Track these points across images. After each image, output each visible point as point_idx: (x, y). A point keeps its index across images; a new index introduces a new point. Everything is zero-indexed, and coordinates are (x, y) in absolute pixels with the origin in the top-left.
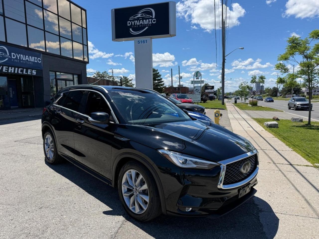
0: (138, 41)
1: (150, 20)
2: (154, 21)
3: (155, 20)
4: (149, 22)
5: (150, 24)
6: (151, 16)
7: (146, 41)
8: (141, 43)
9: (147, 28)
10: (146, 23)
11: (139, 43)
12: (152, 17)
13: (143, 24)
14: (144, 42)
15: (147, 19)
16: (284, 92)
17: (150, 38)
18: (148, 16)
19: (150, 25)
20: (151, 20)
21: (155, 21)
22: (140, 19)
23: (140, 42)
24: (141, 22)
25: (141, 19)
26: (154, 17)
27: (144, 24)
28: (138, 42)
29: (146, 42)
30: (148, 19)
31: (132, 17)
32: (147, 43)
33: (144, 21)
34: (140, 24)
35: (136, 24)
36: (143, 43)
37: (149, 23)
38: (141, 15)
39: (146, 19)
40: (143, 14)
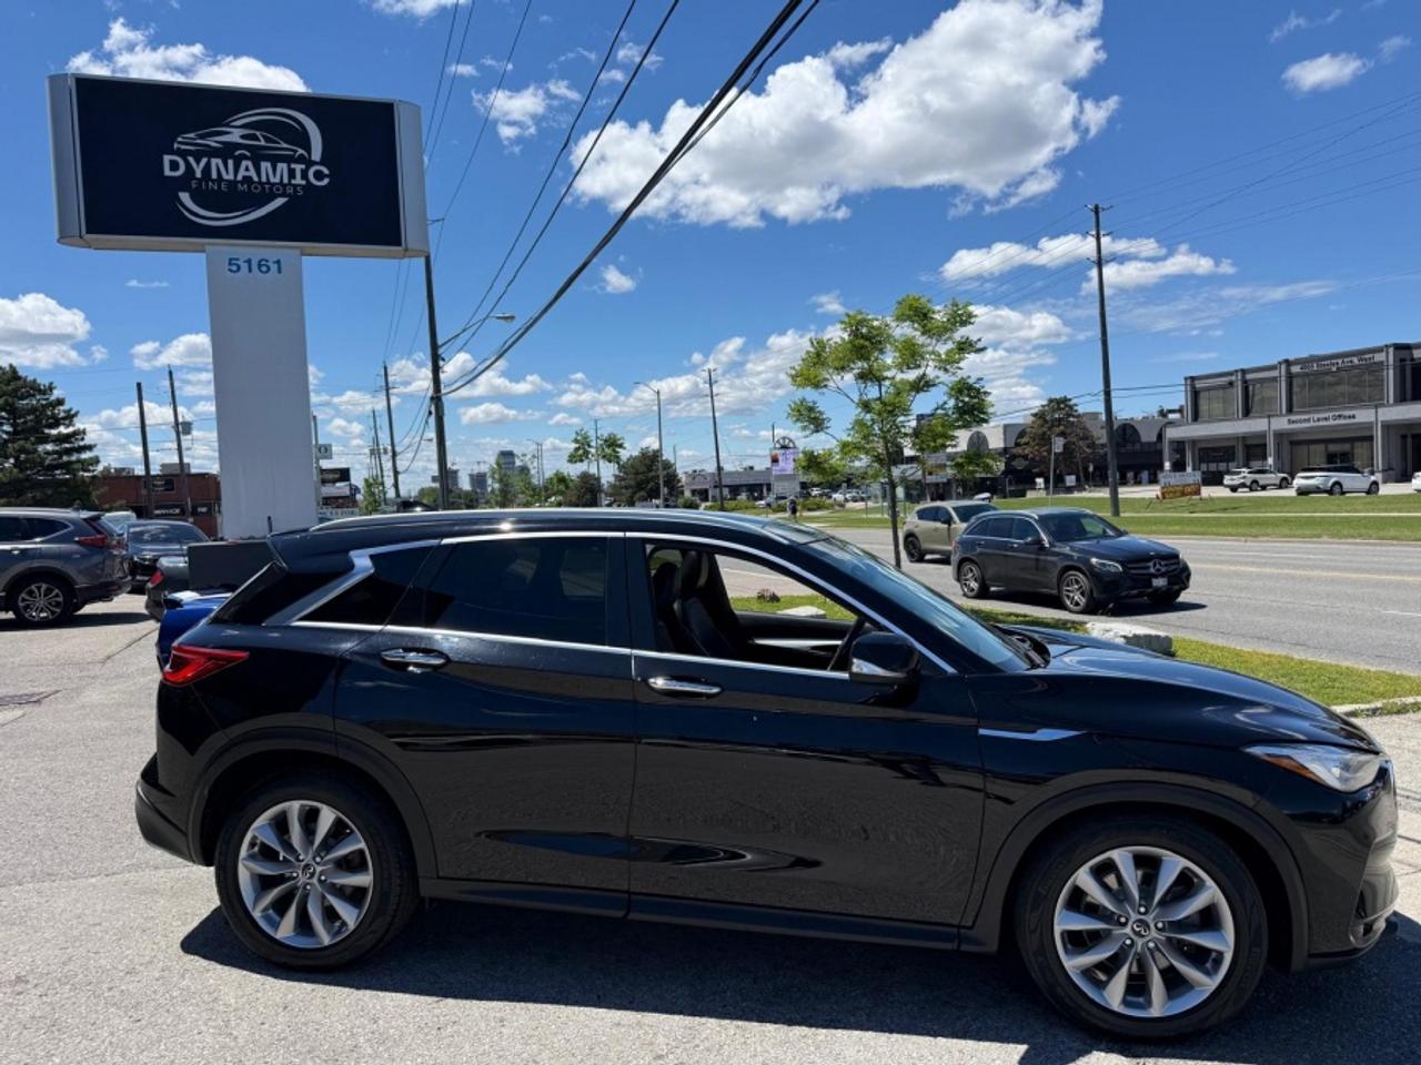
0: (230, 260)
1: (299, 167)
2: (319, 176)
3: (326, 171)
4: (292, 174)
5: (295, 186)
6: (301, 151)
7: (278, 262)
8: (250, 270)
9: (280, 201)
10: (272, 180)
11: (234, 268)
12: (306, 154)
13: (256, 179)
14: (264, 269)
15: (283, 162)
17: (298, 252)
18: (285, 146)
19: (295, 191)
20: (303, 166)
21: (326, 176)
22: (237, 153)
23: (244, 267)
24: (247, 169)
25: (244, 157)
26: (316, 154)
27: (264, 179)
28: (230, 264)
29: (274, 267)
30: (289, 160)
31: (192, 135)
32: (279, 271)
33: (265, 166)
34: (240, 178)
35: (214, 176)
36: (261, 271)
37: (293, 182)
38: (243, 137)
39: (274, 160)
40: (258, 133)
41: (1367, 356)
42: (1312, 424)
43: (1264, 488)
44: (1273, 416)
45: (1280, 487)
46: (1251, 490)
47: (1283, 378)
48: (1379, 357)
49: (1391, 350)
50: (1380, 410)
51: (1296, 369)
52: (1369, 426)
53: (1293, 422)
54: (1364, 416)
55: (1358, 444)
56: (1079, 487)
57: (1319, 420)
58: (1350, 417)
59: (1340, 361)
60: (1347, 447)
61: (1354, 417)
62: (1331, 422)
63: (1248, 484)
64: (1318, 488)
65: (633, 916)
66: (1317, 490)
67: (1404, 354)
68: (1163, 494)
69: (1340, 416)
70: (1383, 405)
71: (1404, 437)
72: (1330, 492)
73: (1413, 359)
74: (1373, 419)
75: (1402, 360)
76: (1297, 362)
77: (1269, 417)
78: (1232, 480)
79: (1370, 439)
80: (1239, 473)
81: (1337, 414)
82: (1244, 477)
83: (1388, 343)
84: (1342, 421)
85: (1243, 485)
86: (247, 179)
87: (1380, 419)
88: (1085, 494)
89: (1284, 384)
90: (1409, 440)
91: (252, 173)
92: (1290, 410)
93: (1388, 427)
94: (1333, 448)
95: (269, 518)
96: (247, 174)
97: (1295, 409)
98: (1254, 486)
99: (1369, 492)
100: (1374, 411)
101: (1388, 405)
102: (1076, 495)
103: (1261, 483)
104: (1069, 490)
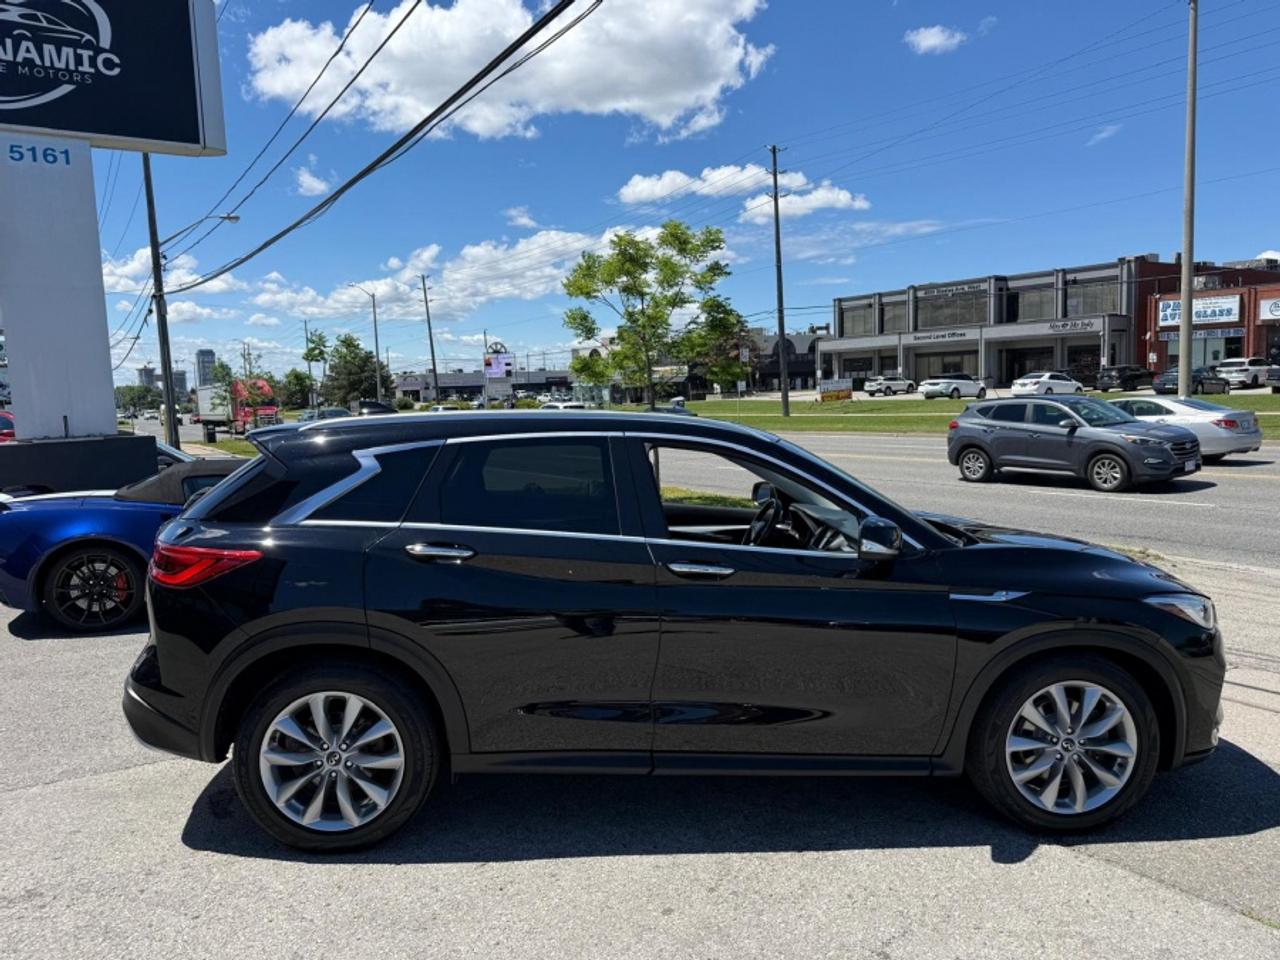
0: (12, 147)
1: (86, 54)
2: (109, 64)
3: (116, 60)
4: (79, 60)
5: (83, 74)
6: (88, 37)
7: (66, 152)
8: (35, 160)
9: (66, 89)
10: (57, 65)
11: (17, 156)
12: (93, 40)
13: (38, 61)
14: (50, 158)
15: (68, 46)
16: (336, 391)
17: (88, 143)
18: (70, 29)
19: (83, 79)
20: (91, 53)
21: (117, 65)
22: (16, 32)
23: (28, 155)
24: (28, 51)
25: (24, 38)
26: (105, 40)
27: (47, 63)
28: (12, 151)
29: (61, 158)
30: (75, 44)
32: (68, 162)
33: (48, 48)
34: (19, 59)
36: (47, 161)
37: (80, 68)
38: (22, 16)
39: (59, 44)
40: (39, 14)
41: (975, 285)
42: (932, 340)
43: (895, 393)
44: (904, 333)
45: (908, 392)
46: (886, 395)
47: (911, 303)
48: (984, 286)
49: (993, 281)
50: (984, 330)
51: (921, 294)
52: (976, 342)
53: (919, 338)
54: (972, 334)
55: (966, 357)
56: (748, 392)
57: (937, 337)
58: (961, 335)
59: (954, 288)
60: (957, 359)
61: (964, 335)
62: (947, 339)
63: (883, 389)
64: (942, 393)
65: (658, 772)
66: (941, 395)
67: (1002, 284)
68: (823, 398)
69: (954, 334)
70: (986, 326)
71: (1000, 351)
72: (950, 396)
73: (1008, 289)
74: (978, 337)
75: (1001, 290)
76: (921, 288)
77: (900, 334)
78: (871, 386)
79: (976, 352)
80: (876, 380)
81: (952, 332)
82: (880, 384)
83: (991, 274)
84: (956, 339)
85: (879, 391)
86: (28, 62)
87: (984, 336)
88: (753, 398)
89: (911, 307)
90: (1004, 355)
91: (34, 55)
92: (916, 329)
93: (989, 343)
94: (949, 359)
95: (65, 417)
96: (28, 55)
97: (920, 328)
98: (888, 391)
99: (978, 397)
100: (979, 330)
101: (990, 326)
102: (746, 398)
103: (894, 389)
104: (742, 394)
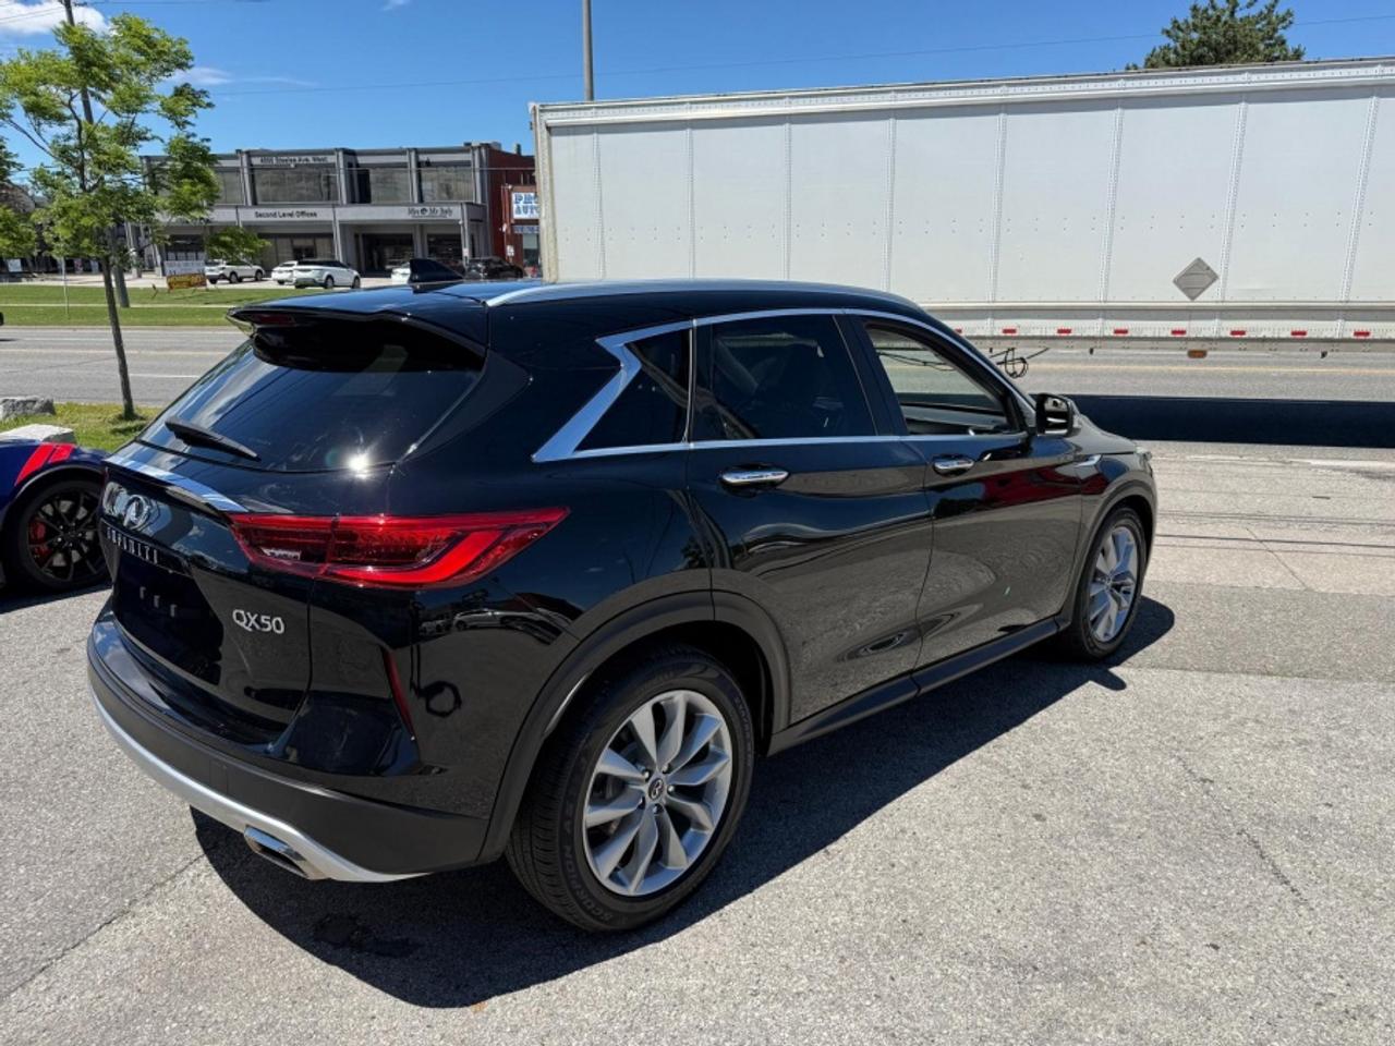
41: (320, 157)
42: (278, 219)
43: (240, 280)
44: (242, 207)
45: (257, 280)
46: (231, 283)
47: (246, 171)
48: (331, 159)
49: (341, 154)
50: (337, 210)
51: (256, 161)
52: (329, 224)
53: (261, 215)
54: (324, 214)
55: (319, 241)
56: (27, 272)
57: (284, 215)
58: (311, 214)
59: (297, 158)
60: (309, 242)
61: (315, 215)
62: (295, 218)
63: (228, 275)
64: (314, 280)
66: (314, 283)
67: (350, 158)
68: (170, 284)
69: (303, 213)
70: (338, 205)
71: (356, 236)
72: (325, 285)
73: (358, 165)
74: (332, 218)
75: (350, 165)
76: (264, 154)
77: (237, 207)
78: (212, 271)
79: (330, 236)
80: (218, 264)
81: (300, 210)
82: (223, 268)
83: (339, 147)
84: (306, 218)
85: (223, 277)
87: (338, 218)
88: (36, 282)
89: (246, 176)
90: (361, 239)
92: (255, 203)
93: (344, 226)
94: (299, 243)
97: (259, 203)
98: (233, 277)
99: (353, 287)
100: (331, 209)
101: (342, 206)
102: (24, 282)
103: (239, 275)
104: (14, 277)
